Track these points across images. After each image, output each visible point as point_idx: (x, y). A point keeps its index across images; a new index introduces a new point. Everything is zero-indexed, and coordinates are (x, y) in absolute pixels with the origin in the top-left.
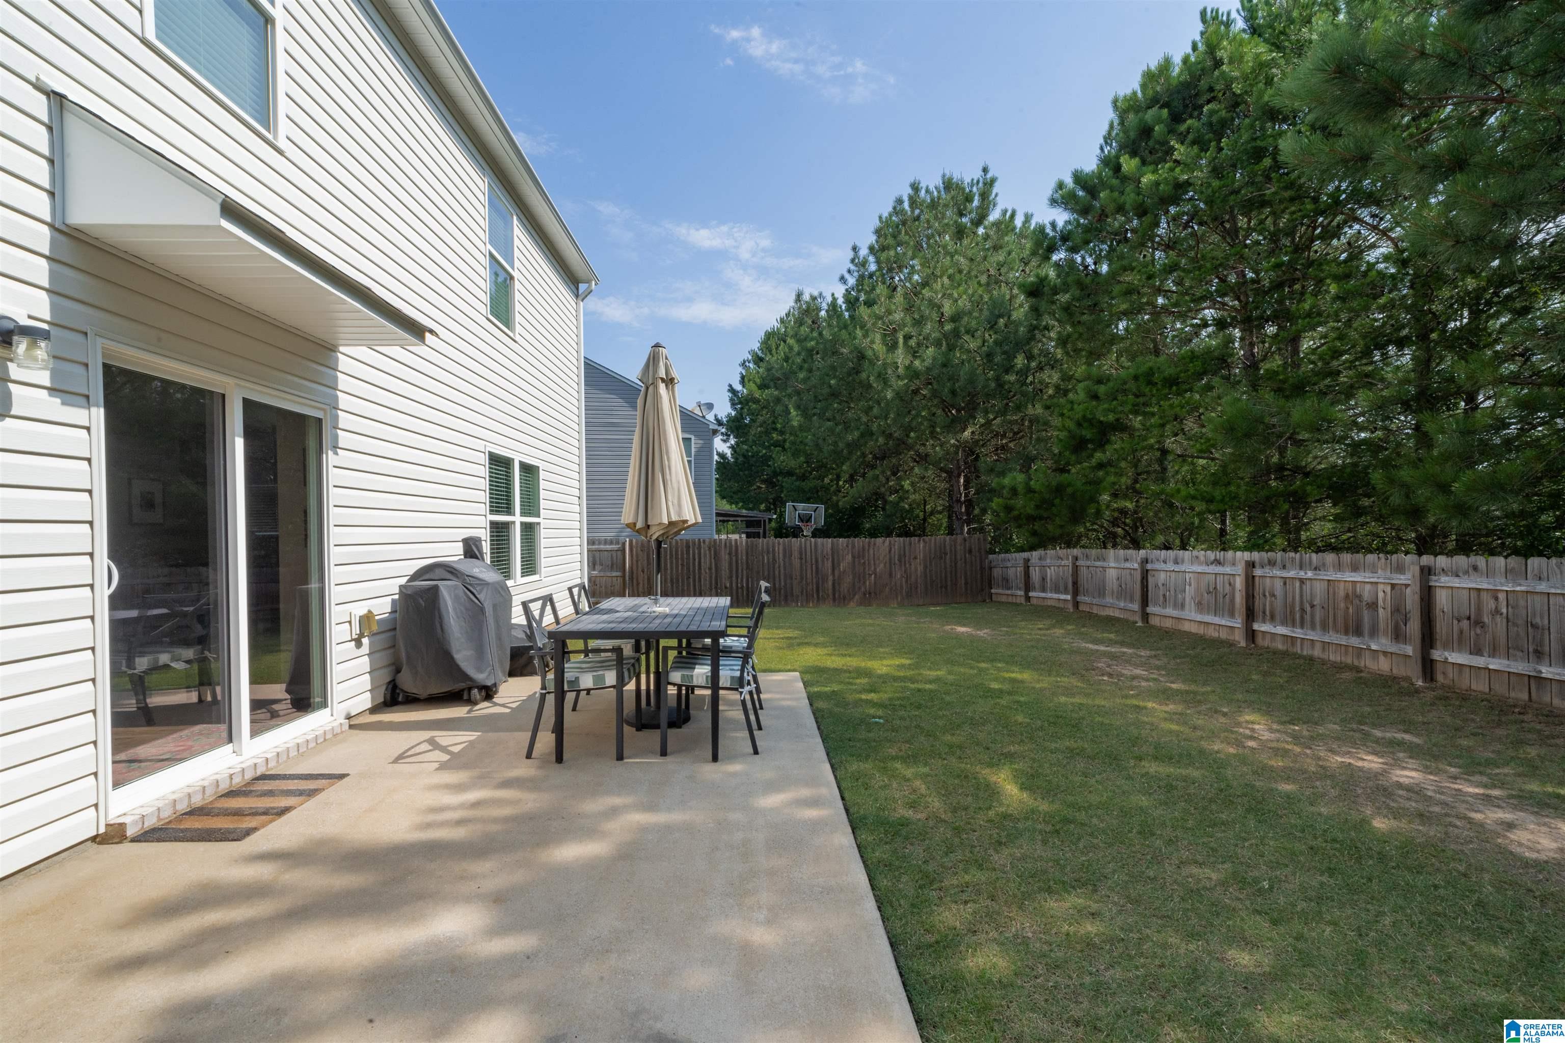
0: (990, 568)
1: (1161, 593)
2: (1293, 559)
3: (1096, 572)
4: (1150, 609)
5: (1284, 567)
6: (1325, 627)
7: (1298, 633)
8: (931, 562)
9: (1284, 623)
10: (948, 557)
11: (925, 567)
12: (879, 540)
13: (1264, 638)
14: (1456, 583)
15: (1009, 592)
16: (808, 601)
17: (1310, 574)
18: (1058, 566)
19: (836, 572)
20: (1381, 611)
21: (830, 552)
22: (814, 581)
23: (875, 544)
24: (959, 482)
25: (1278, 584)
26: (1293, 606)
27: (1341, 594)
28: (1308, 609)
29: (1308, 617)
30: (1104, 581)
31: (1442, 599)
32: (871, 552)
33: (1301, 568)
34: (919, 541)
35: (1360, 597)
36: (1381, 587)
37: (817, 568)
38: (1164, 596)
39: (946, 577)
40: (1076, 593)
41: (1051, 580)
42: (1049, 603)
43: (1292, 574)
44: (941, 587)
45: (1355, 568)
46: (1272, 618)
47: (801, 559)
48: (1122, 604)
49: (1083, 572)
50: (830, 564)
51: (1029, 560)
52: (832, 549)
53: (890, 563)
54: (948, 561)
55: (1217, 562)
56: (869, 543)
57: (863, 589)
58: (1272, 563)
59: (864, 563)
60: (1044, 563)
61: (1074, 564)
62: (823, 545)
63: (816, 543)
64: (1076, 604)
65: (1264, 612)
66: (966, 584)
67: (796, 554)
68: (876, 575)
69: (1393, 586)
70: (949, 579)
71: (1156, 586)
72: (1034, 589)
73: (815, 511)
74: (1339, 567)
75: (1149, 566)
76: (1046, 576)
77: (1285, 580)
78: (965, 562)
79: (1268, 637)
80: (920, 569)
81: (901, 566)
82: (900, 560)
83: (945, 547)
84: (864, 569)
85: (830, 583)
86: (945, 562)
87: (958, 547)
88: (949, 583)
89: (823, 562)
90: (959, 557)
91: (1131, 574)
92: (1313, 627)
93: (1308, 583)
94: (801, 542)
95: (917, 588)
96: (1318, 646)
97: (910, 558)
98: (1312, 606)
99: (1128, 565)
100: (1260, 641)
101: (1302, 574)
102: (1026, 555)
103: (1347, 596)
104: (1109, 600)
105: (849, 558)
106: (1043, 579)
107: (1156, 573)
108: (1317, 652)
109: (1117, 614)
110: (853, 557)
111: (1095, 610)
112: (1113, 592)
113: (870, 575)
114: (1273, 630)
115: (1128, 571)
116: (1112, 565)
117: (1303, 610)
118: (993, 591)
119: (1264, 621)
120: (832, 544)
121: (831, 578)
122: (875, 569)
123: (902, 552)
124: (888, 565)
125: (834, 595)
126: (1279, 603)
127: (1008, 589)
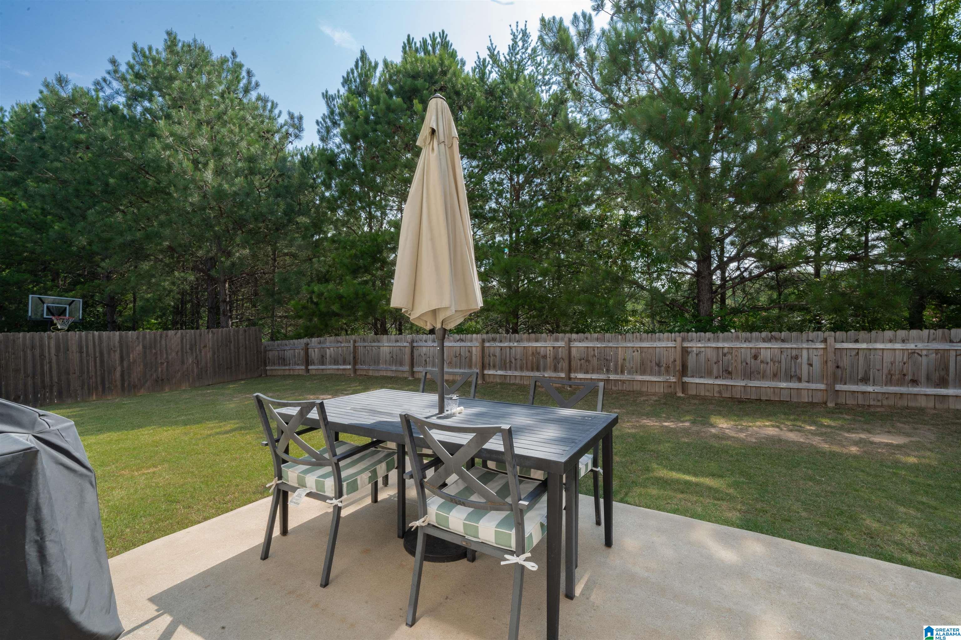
0: (265, 351)
1: (424, 359)
2: (506, 338)
3: (372, 350)
4: (415, 369)
5: (501, 341)
6: (522, 369)
7: (509, 373)
8: (218, 349)
9: (501, 369)
10: (232, 345)
11: (214, 353)
12: (171, 333)
13: (489, 378)
14: (580, 344)
15: (287, 368)
16: (90, 394)
17: (516, 344)
18: (338, 347)
19: (125, 364)
20: (548, 359)
21: (117, 344)
22: (98, 373)
23: (167, 336)
24: (225, 286)
25: (498, 350)
26: (505, 361)
27: (530, 352)
28: (513, 360)
29: (513, 365)
30: (379, 354)
31: (574, 352)
32: (163, 342)
33: (510, 341)
34: (208, 332)
35: (539, 353)
36: (548, 348)
37: (102, 361)
38: (426, 361)
39: (231, 362)
40: (355, 363)
41: (331, 356)
42: (328, 372)
43: (506, 344)
44: (227, 368)
45: (537, 340)
46: (494, 367)
47: (81, 352)
48: (394, 368)
49: (361, 350)
50: (117, 356)
51: (308, 344)
52: (120, 341)
53: (182, 351)
54: (232, 348)
55: (461, 340)
56: (161, 335)
57: (155, 376)
58: (494, 340)
59: (156, 353)
60: (324, 346)
61: (354, 345)
62: (109, 338)
63: (100, 337)
64: (355, 370)
65: (489, 365)
66: (246, 364)
67: (74, 348)
68: (168, 362)
69: (554, 347)
70: (233, 361)
71: (420, 355)
72: (313, 363)
73: (70, 305)
74: (529, 340)
75: (415, 344)
76: (326, 354)
77: (501, 348)
78: (246, 348)
79: (492, 377)
80: (209, 355)
81: (192, 353)
82: (191, 349)
83: (230, 336)
84: (156, 358)
85: (118, 374)
86: (230, 349)
87: (240, 337)
88: (233, 365)
89: (109, 354)
90: (241, 345)
91: (400, 350)
92: (516, 370)
93: (514, 349)
94: (80, 337)
95: (207, 370)
96: (518, 378)
97: (200, 346)
98: (516, 360)
99: (398, 344)
100: (487, 379)
101: (511, 344)
102: (306, 340)
103: (533, 353)
104: (382, 366)
105: (140, 348)
106: (323, 356)
107: (419, 348)
108: (518, 381)
109: (389, 374)
110: (144, 347)
111: (371, 373)
112: (386, 361)
113: (162, 363)
114: (495, 373)
115: (398, 348)
116: (385, 344)
117: (511, 362)
118: (268, 368)
119: (489, 369)
120: (121, 336)
121: (119, 369)
122: (167, 358)
123: (193, 342)
124: (180, 353)
125: (123, 385)
126: (498, 359)
127: (285, 365)
